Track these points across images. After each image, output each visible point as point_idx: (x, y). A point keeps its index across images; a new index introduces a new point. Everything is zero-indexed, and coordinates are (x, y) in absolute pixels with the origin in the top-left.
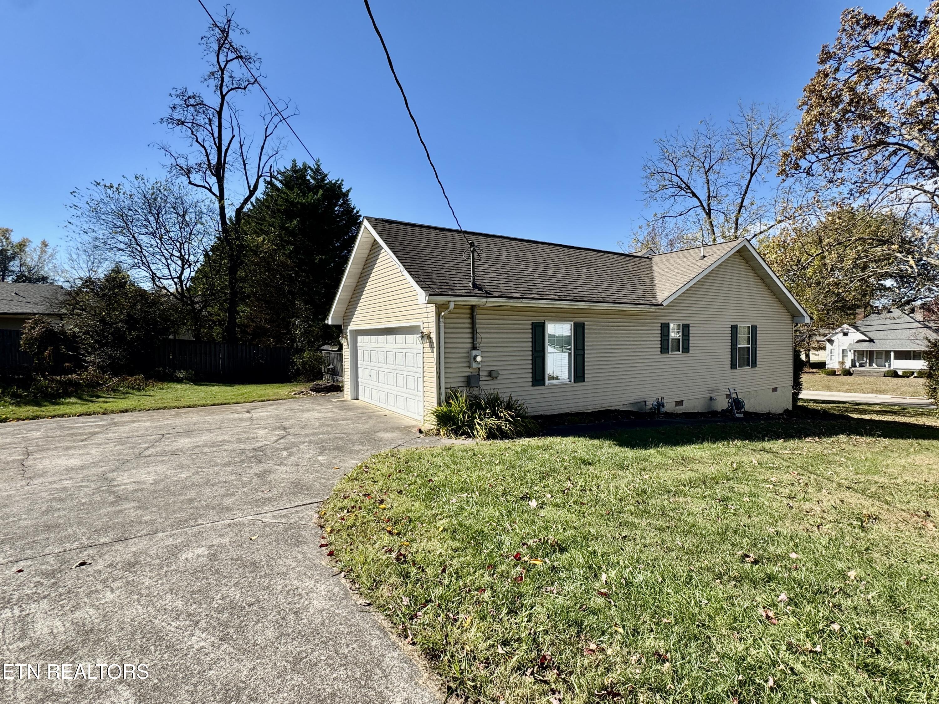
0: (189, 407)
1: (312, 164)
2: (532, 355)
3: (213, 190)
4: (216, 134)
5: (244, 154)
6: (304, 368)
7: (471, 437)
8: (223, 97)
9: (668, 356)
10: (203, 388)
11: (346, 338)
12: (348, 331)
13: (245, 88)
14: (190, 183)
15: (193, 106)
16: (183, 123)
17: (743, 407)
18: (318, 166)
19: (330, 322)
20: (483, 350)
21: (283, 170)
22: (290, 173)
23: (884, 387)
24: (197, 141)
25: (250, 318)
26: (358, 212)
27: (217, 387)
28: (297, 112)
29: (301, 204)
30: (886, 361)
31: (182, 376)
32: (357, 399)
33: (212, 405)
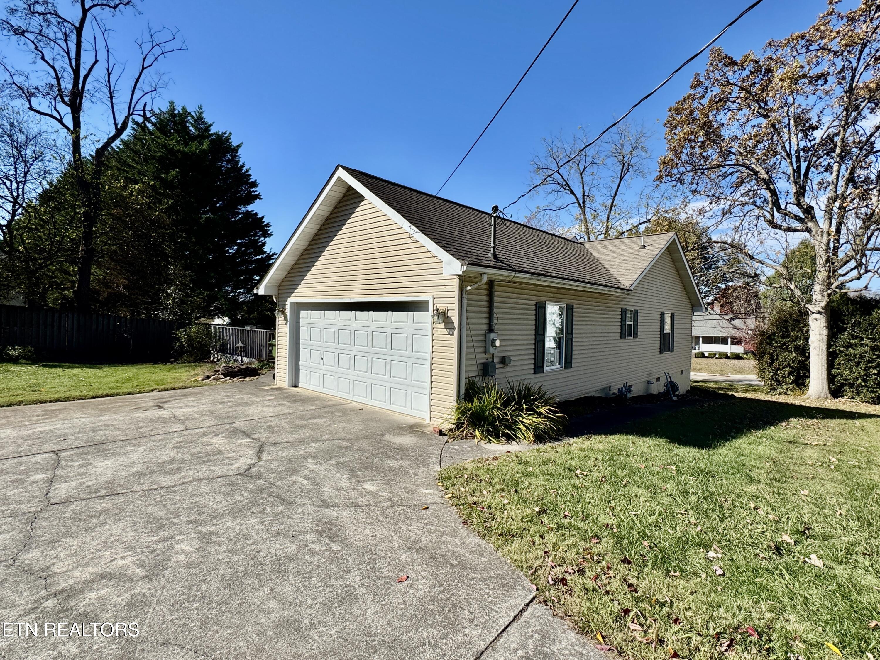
0: (58, 400)
1: (192, 109)
2: (535, 339)
3: (65, 121)
4: (73, 55)
5: (112, 85)
6: (190, 345)
7: (514, 440)
8: (85, 11)
9: (626, 341)
10: (58, 371)
11: (283, 312)
12: (288, 303)
13: (115, 7)
14: (31, 108)
15: (40, 14)
16: (23, 33)
17: (677, 389)
18: (201, 113)
19: (261, 291)
20: (499, 332)
21: (157, 111)
22: (167, 116)
23: (699, 366)
24: (43, 58)
25: (104, 283)
26: (247, 171)
27: (80, 370)
28: (184, 47)
29: (183, 153)
30: (696, 345)
31: (17, 353)
32: (296, 386)
33: (94, 397)
